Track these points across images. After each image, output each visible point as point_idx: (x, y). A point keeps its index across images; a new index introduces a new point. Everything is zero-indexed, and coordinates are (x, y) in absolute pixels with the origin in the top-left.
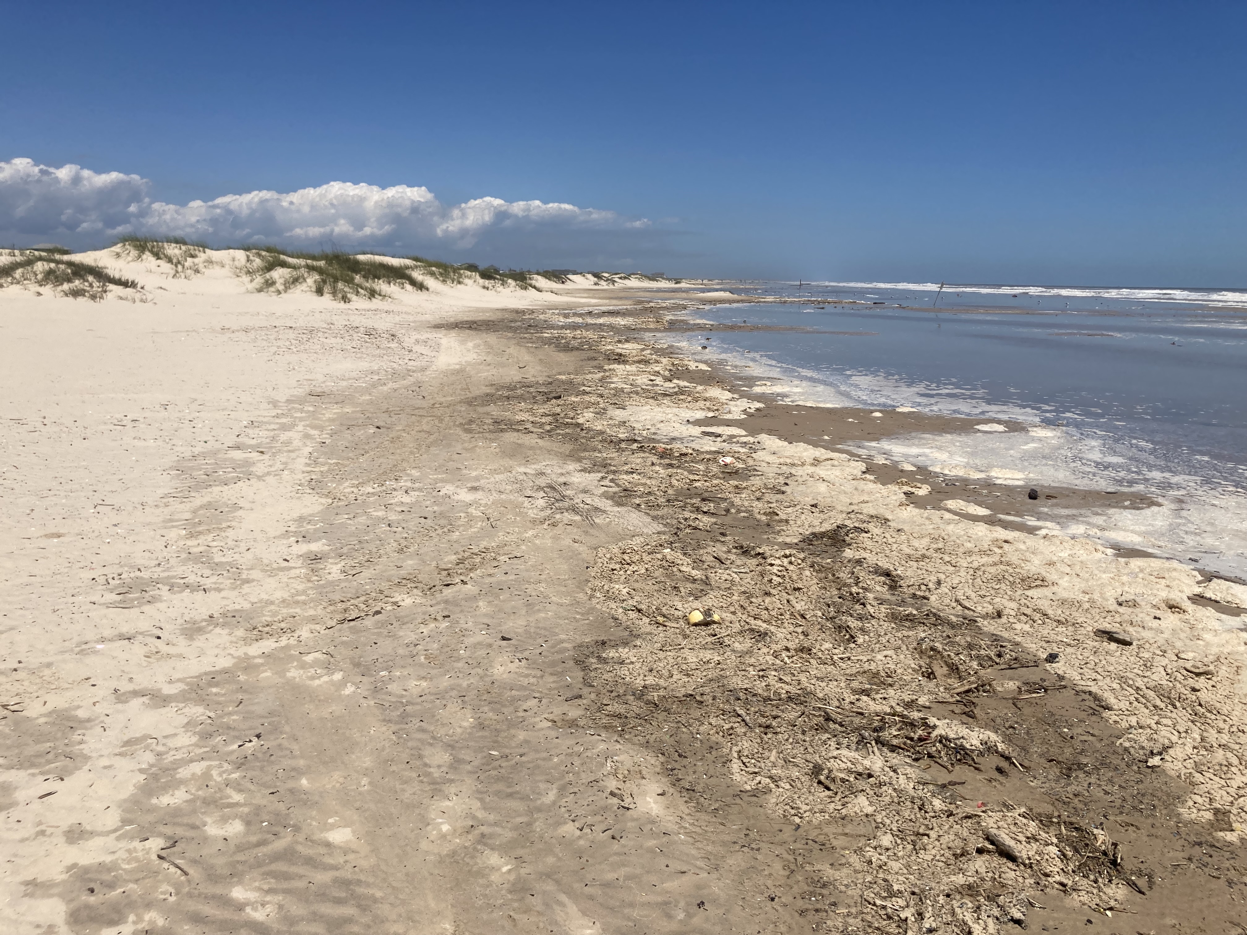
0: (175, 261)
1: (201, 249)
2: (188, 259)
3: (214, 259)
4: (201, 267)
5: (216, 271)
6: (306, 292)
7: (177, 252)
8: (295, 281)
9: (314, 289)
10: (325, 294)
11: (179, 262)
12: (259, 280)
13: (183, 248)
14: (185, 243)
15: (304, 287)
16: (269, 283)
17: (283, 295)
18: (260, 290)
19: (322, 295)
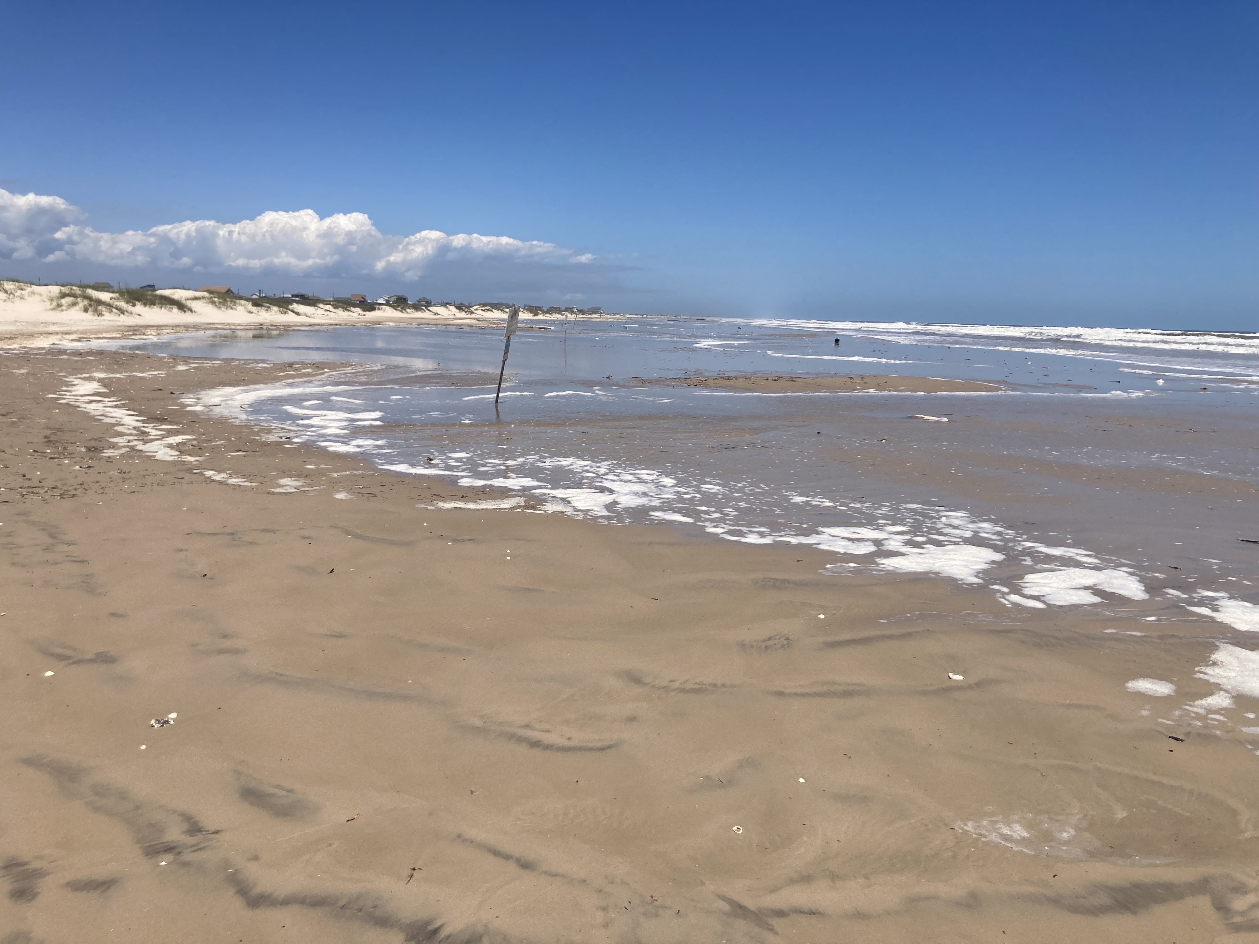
0: (9, 292)
1: (29, 285)
2: (18, 291)
3: (35, 292)
4: (26, 297)
5: (36, 298)
6: (78, 311)
7: (12, 287)
8: (74, 304)
9: (83, 309)
10: (89, 312)
11: (12, 293)
12: (54, 304)
13: (17, 284)
14: (18, 281)
15: (76, 308)
16: (59, 306)
17: (65, 312)
18: (52, 309)
19: (87, 312)
